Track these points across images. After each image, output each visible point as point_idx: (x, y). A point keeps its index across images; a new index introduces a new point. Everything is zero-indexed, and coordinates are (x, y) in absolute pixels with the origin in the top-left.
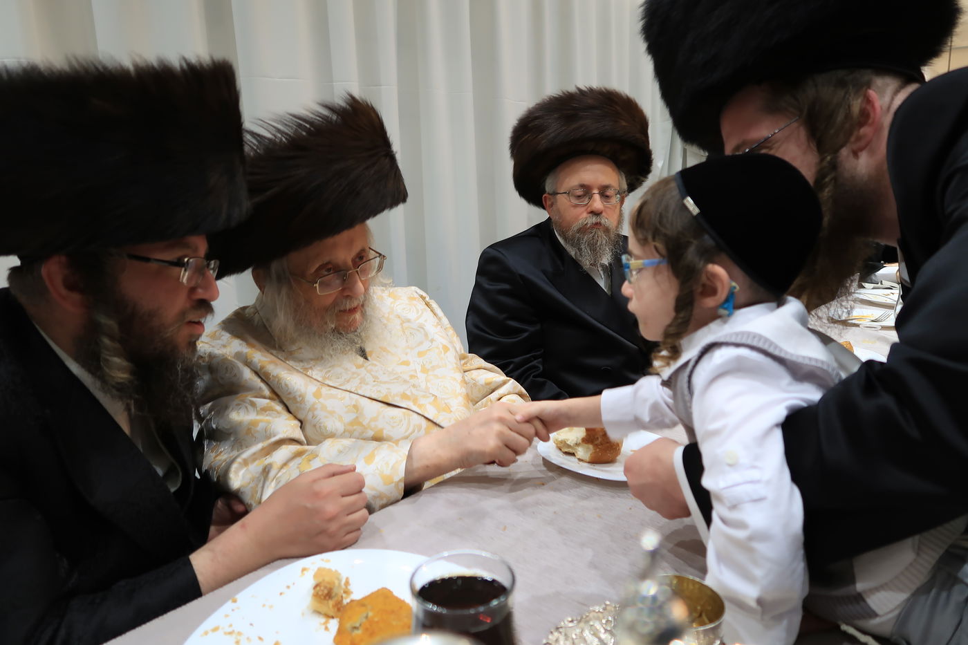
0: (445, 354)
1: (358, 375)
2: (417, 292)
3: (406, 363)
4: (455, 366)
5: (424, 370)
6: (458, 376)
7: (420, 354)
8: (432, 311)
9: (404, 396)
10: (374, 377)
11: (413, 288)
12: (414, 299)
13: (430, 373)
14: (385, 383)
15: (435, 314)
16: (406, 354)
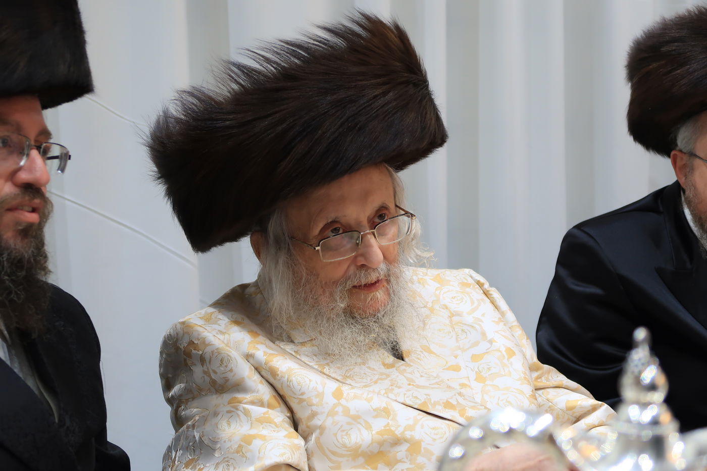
0: (508, 359)
1: (388, 376)
2: (471, 277)
3: (456, 368)
4: (523, 376)
5: (480, 378)
6: (528, 389)
7: (475, 358)
8: (493, 302)
9: (448, 405)
10: (408, 379)
11: (467, 271)
12: (467, 285)
13: (488, 382)
14: (423, 387)
15: (497, 307)
16: (456, 357)
